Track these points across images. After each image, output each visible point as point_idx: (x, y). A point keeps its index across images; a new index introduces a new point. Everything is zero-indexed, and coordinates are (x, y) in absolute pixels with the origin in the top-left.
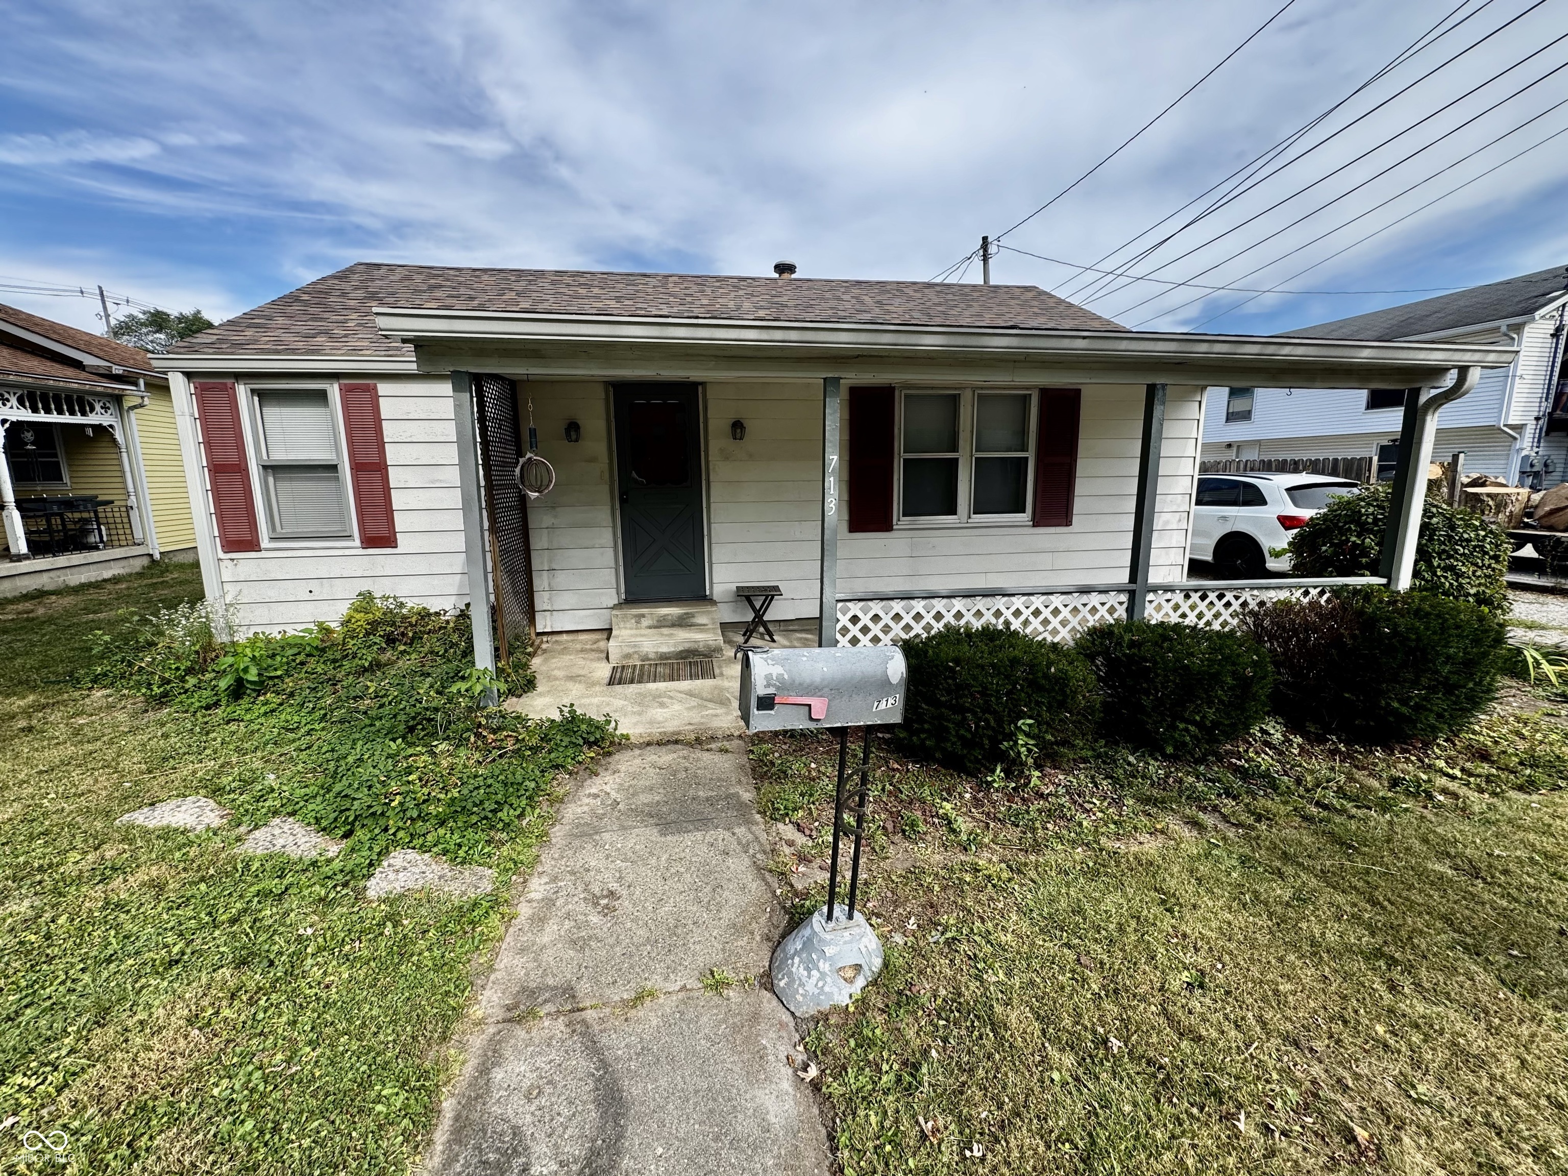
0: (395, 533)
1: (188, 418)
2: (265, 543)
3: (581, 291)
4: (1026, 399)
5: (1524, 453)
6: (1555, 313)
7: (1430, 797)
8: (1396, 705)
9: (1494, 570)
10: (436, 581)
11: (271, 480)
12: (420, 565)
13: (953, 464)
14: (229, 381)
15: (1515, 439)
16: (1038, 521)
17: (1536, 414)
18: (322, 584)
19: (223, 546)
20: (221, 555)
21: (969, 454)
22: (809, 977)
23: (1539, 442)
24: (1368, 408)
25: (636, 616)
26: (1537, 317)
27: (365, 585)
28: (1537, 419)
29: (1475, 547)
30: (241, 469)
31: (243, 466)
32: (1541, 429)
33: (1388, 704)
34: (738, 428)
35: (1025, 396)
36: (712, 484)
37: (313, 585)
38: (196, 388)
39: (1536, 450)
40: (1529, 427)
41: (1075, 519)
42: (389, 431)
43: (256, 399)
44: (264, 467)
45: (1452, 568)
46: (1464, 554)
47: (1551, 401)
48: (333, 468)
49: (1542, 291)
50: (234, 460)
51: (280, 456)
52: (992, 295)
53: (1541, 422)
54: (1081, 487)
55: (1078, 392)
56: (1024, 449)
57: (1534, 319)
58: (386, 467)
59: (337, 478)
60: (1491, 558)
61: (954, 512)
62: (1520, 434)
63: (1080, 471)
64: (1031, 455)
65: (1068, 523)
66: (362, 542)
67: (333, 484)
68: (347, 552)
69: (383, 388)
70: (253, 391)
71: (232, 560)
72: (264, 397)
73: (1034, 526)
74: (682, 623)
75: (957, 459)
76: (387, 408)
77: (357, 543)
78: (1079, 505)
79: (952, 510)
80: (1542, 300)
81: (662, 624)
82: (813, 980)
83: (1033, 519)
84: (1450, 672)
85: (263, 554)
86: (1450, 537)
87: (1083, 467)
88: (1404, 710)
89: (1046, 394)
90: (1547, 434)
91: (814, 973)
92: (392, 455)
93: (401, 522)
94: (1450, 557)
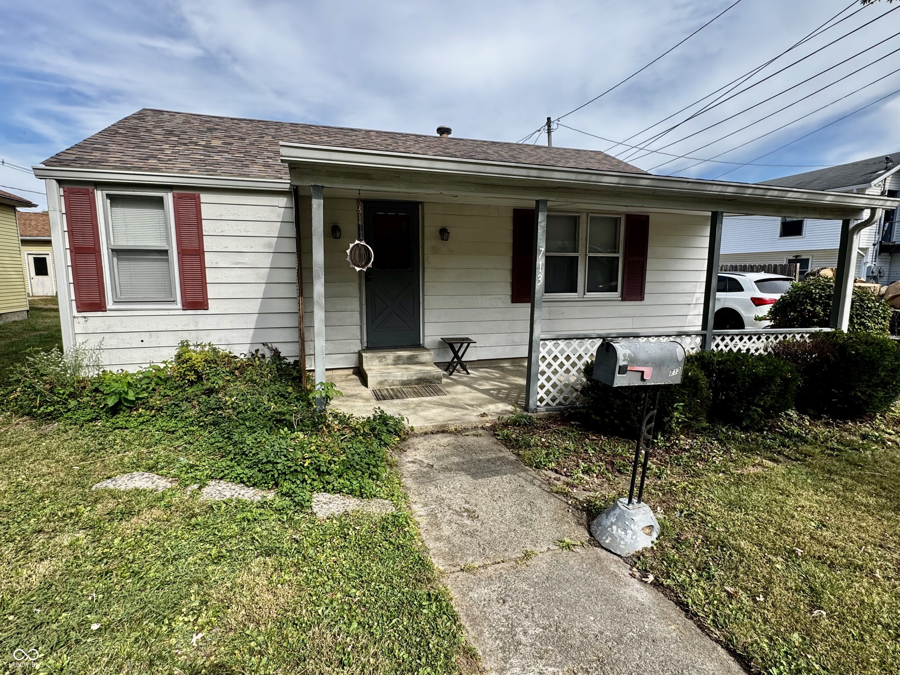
0: (207, 299)
1: (58, 213)
2: (110, 305)
3: (315, 138)
4: (616, 221)
5: (868, 265)
6: (880, 183)
7: (884, 443)
8: (859, 394)
9: (883, 325)
10: (235, 333)
11: (115, 259)
12: (226, 322)
13: (575, 259)
14: (90, 188)
15: (863, 256)
16: (624, 298)
17: (873, 242)
18: (151, 336)
19: (78, 307)
20: (75, 313)
21: (584, 254)
22: (626, 534)
23: (875, 258)
24: (781, 236)
25: (379, 357)
26: (872, 185)
27: (185, 336)
28: (874, 245)
29: (874, 312)
30: (96, 251)
31: (97, 248)
32: (876, 251)
33: (856, 394)
34: (444, 233)
35: (616, 219)
36: (426, 270)
37: (144, 336)
38: (64, 191)
39: (874, 263)
40: (870, 249)
41: (646, 296)
42: (207, 227)
43: (109, 201)
44: (113, 250)
45: (863, 324)
46: (868, 316)
47: (881, 234)
48: (165, 252)
49: (874, 170)
50: (91, 244)
51: (123, 243)
52: (578, 155)
53: (876, 247)
54: (649, 276)
55: (648, 217)
56: (616, 251)
57: (871, 186)
58: (203, 252)
59: (167, 260)
60: (882, 318)
61: (576, 291)
62: (866, 253)
63: (648, 267)
64: (620, 255)
65: (642, 299)
66: (183, 306)
67: (165, 264)
68: (171, 312)
69: (204, 197)
70: (108, 195)
71: (85, 317)
72: (114, 200)
73: (622, 300)
74: (411, 360)
75: (578, 257)
76: (206, 211)
77: (179, 306)
78: (648, 288)
79: (574, 289)
80: (874, 175)
81: (397, 361)
82: (629, 536)
83: (622, 296)
84: (885, 376)
85: (108, 313)
86: (861, 306)
87: (651, 264)
88: (863, 397)
89: (630, 217)
90: (879, 254)
91: (629, 531)
92: (208, 244)
93: (211, 292)
94: (863, 317)
